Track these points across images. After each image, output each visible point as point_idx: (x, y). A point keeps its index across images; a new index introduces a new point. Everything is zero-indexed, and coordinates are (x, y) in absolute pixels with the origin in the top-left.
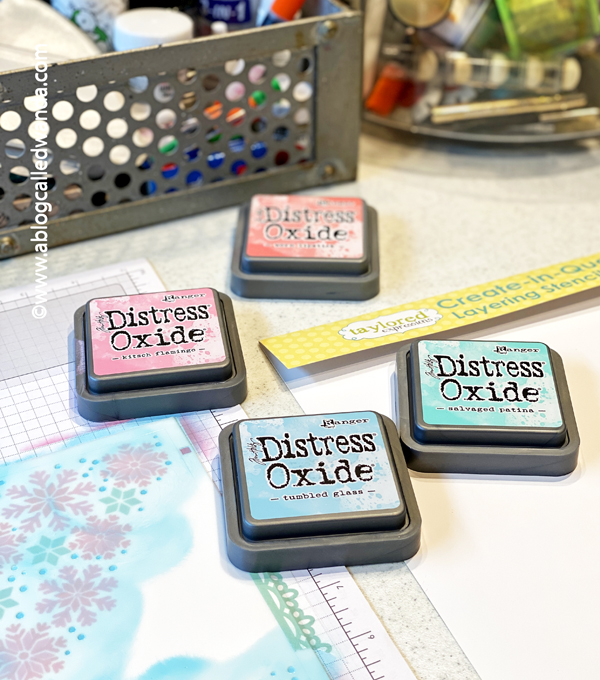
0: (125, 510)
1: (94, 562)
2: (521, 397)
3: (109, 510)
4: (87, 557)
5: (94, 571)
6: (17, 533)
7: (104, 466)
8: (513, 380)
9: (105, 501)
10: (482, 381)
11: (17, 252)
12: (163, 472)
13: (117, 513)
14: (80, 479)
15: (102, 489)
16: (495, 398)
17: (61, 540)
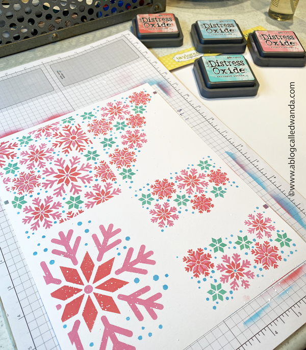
0: (141, 112)
1: (136, 128)
2: (239, 71)
3: (136, 113)
4: (133, 127)
5: (137, 131)
6: (109, 121)
7: (130, 99)
8: (235, 67)
9: (134, 110)
10: (226, 68)
11: (58, 39)
12: (149, 100)
13: (139, 113)
14: (123, 104)
15: (132, 106)
16: (231, 73)
17: (123, 123)
